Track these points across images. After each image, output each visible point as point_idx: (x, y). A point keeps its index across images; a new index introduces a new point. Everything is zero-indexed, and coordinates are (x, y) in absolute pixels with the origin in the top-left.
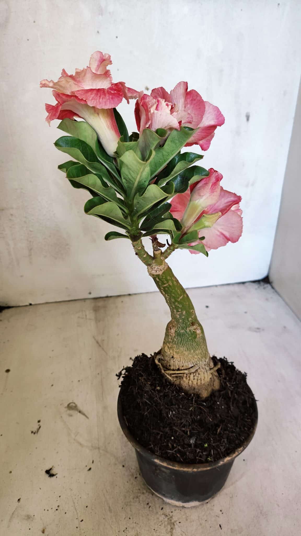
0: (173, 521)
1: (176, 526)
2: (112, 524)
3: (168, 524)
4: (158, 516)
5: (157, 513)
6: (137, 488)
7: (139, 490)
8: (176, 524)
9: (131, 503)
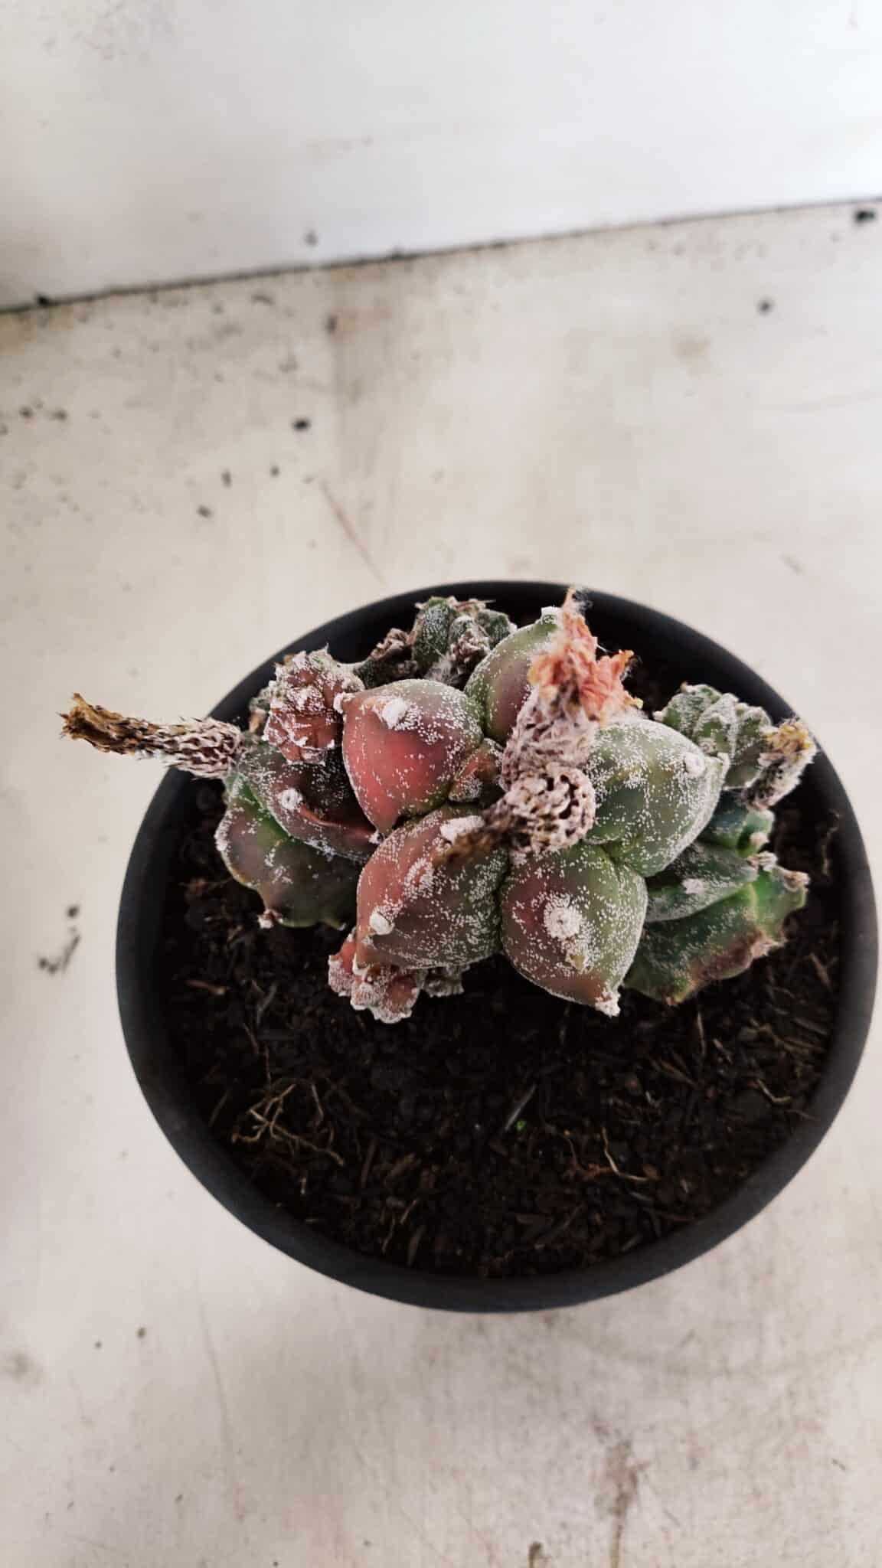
0: (631, 1462)
1: (644, 1491)
3: (609, 1475)
4: (566, 1431)
5: (564, 1415)
8: (646, 1477)
9: (450, 1354)
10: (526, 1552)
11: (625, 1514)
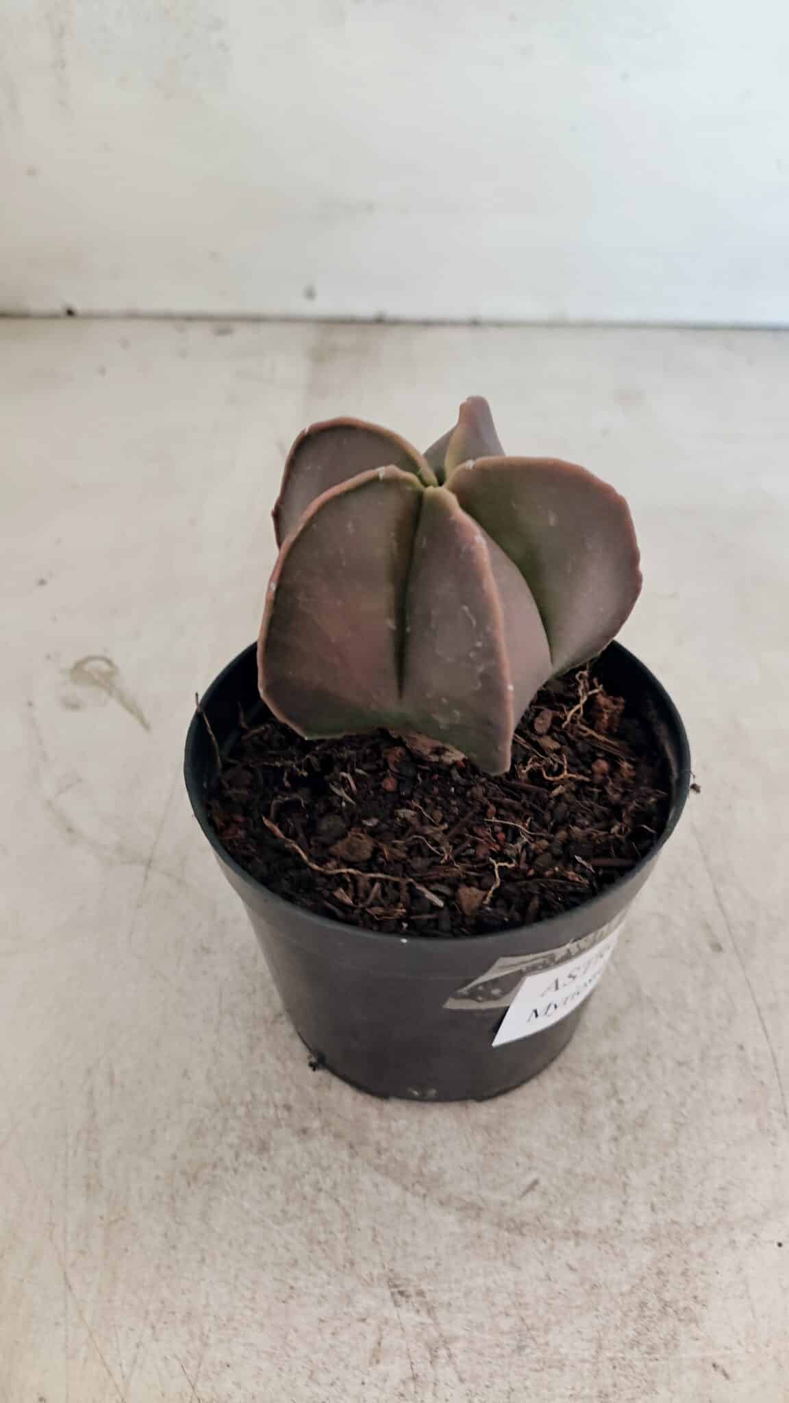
2: (73, 1265)
4: (350, 1283)
5: (352, 1264)
6: (278, 1097)
7: (288, 1108)
9: (219, 1172)
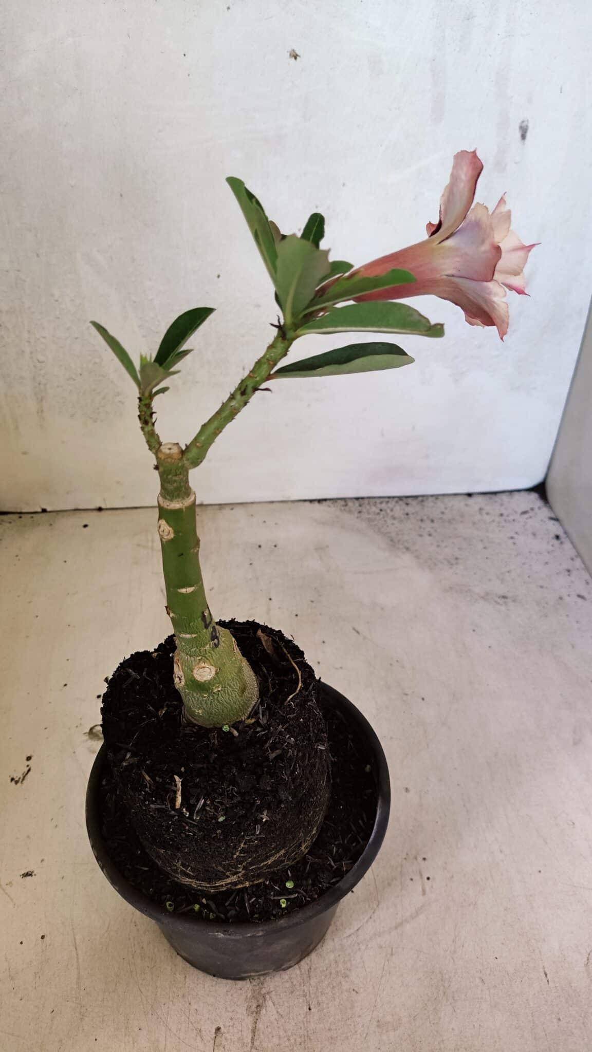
3: (253, 998)
10: (214, 1031)
11: (260, 1013)
